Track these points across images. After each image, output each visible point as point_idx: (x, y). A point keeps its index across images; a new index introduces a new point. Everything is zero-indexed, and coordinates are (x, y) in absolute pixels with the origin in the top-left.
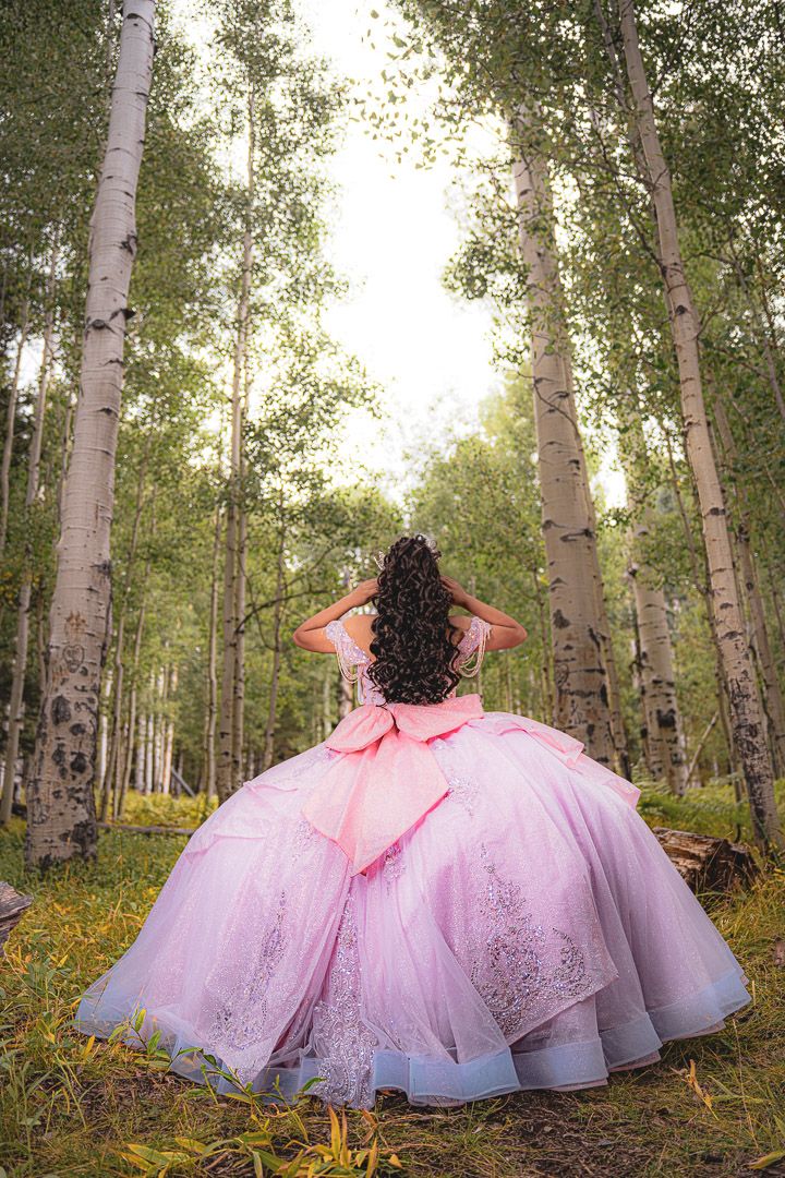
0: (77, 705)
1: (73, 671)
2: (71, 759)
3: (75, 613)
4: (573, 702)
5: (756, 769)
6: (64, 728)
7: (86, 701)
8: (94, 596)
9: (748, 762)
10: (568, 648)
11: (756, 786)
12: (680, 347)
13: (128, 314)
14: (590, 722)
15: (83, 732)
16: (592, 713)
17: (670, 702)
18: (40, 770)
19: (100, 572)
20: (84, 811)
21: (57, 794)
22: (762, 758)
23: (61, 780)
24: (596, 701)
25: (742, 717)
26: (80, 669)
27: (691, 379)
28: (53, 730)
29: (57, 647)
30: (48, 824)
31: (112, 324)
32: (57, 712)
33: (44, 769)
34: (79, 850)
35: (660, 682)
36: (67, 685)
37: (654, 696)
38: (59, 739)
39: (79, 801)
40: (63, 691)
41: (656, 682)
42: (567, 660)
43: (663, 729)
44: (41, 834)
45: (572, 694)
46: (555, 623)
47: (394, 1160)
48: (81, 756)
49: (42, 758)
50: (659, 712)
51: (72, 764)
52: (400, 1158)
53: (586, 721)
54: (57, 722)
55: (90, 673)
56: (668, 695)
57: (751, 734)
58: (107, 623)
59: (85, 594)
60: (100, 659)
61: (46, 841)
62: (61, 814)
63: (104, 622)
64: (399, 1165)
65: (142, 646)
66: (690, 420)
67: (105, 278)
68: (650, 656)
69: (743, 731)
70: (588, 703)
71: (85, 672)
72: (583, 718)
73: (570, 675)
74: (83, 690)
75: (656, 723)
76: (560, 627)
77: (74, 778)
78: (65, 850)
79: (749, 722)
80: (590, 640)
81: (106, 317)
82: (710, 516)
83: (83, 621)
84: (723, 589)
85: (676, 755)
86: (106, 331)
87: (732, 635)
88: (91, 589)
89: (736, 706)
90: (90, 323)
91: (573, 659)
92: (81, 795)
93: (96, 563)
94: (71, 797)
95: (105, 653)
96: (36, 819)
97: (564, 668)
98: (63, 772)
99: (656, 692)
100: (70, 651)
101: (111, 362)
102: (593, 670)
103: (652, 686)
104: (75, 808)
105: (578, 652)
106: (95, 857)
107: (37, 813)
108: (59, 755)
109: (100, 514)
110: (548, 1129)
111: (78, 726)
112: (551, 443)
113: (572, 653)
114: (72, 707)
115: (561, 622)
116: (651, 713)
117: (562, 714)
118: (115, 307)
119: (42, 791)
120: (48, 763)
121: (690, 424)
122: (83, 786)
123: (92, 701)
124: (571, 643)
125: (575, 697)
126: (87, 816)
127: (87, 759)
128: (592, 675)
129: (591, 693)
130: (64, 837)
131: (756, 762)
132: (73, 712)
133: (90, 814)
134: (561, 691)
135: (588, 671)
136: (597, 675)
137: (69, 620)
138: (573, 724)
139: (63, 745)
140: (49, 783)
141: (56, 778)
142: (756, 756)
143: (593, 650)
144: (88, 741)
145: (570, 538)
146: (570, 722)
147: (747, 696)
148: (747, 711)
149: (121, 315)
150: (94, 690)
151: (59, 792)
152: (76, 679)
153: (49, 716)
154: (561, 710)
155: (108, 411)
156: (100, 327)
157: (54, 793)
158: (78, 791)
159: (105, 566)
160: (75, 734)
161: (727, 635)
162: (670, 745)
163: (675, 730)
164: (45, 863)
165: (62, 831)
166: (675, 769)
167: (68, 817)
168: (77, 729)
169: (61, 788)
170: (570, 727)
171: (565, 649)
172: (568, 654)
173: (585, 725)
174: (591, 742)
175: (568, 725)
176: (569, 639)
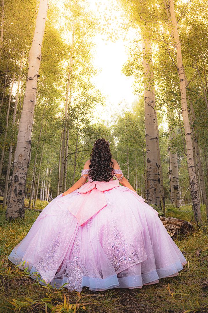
0: (21, 178)
1: (20, 169)
2: (18, 192)
3: (21, 154)
4: (151, 182)
5: (196, 203)
6: (17, 184)
7: (23, 177)
8: (26, 149)
9: (194, 201)
10: (150, 168)
11: (196, 207)
12: (181, 90)
13: (38, 76)
14: (155, 188)
15: (22, 185)
16: (156, 185)
17: (177, 183)
18: (10, 194)
19: (28, 143)
20: (21, 205)
21: (14, 201)
22: (198, 200)
23: (16, 197)
24: (157, 182)
25: (193, 189)
26: (22, 168)
27: (184, 98)
28: (14, 184)
29: (16, 162)
30: (12, 208)
31: (34, 79)
32: (15, 179)
33: (11, 194)
34: (20, 215)
35: (175, 178)
36: (18, 172)
37: (173, 181)
38: (15, 186)
39: (20, 203)
40: (17, 174)
41: (174, 178)
42: (150, 171)
43: (175, 190)
44: (10, 210)
45: (151, 180)
46: (147, 161)
47: (84, 308)
48: (21, 191)
49: (11, 191)
50: (174, 185)
51: (19, 193)
52: (86, 307)
53: (154, 187)
54: (15, 182)
55: (24, 169)
56: (177, 181)
57: (195, 194)
58: (29, 156)
59: (24, 149)
60: (27, 166)
61: (11, 213)
62: (15, 206)
63: (28, 156)
64: (85, 309)
67: (33, 67)
68: (172, 171)
69: (193, 192)
70: (155, 183)
71: (23, 169)
73: (151, 175)
74: (22, 174)
75: (173, 188)
76: (149, 163)
77: (19, 196)
78: (16, 215)
79: (195, 190)
80: (156, 166)
81: (32, 77)
82: (187, 135)
83: (23, 156)
84: (190, 154)
85: (178, 197)
86: (32, 80)
87: (191, 167)
88: (25, 148)
89: (192, 186)
90: (28, 78)
91: (152, 171)
92: (21, 201)
93: (27, 141)
94: (18, 201)
95: (28, 164)
96: (9, 207)
97: (149, 173)
98: (16, 195)
99: (174, 180)
100: (19, 164)
101: (33, 88)
103: (173, 179)
104: (19, 204)
105: (153, 169)
106: (24, 217)
107: (9, 205)
108: (15, 191)
109: (29, 128)
110: (128, 300)
111: (21, 183)
112: (148, 114)
113: (151, 169)
114: (19, 178)
115: (149, 161)
116: (172, 186)
117: (148, 185)
118: (35, 74)
119: (11, 200)
120: (13, 192)
121: (183, 110)
122: (21, 199)
123: (24, 177)
124: (151, 167)
125: (151, 181)
126: (22, 207)
127: (23, 192)
128: (156, 175)
129: (156, 180)
130: (16, 212)
131: (196, 201)
132: (19, 180)
133: (23, 206)
134: (148, 179)
136: (158, 175)
137: (19, 155)
139: (16, 188)
140: (13, 198)
141: (14, 196)
142: (196, 199)
143: (157, 169)
144: (23, 187)
145: (152, 139)
146: (150, 187)
147: (195, 183)
148: (194, 187)
149: (36, 76)
150: (25, 174)
151: (15, 200)
152: (21, 171)
153: (13, 180)
155: (32, 101)
156: (31, 79)
157: (14, 200)
158: (20, 200)
159: (29, 142)
160: (20, 185)
162: (176, 194)
163: (178, 190)
164: (11, 218)
165: (15, 210)
166: (177, 200)
167: (17, 207)
168: (20, 184)
169: (16, 199)
170: (150, 189)
171: (149, 168)
172: (150, 170)
173: (154, 189)
174: (155, 193)
175: (149, 188)
176: (151, 166)
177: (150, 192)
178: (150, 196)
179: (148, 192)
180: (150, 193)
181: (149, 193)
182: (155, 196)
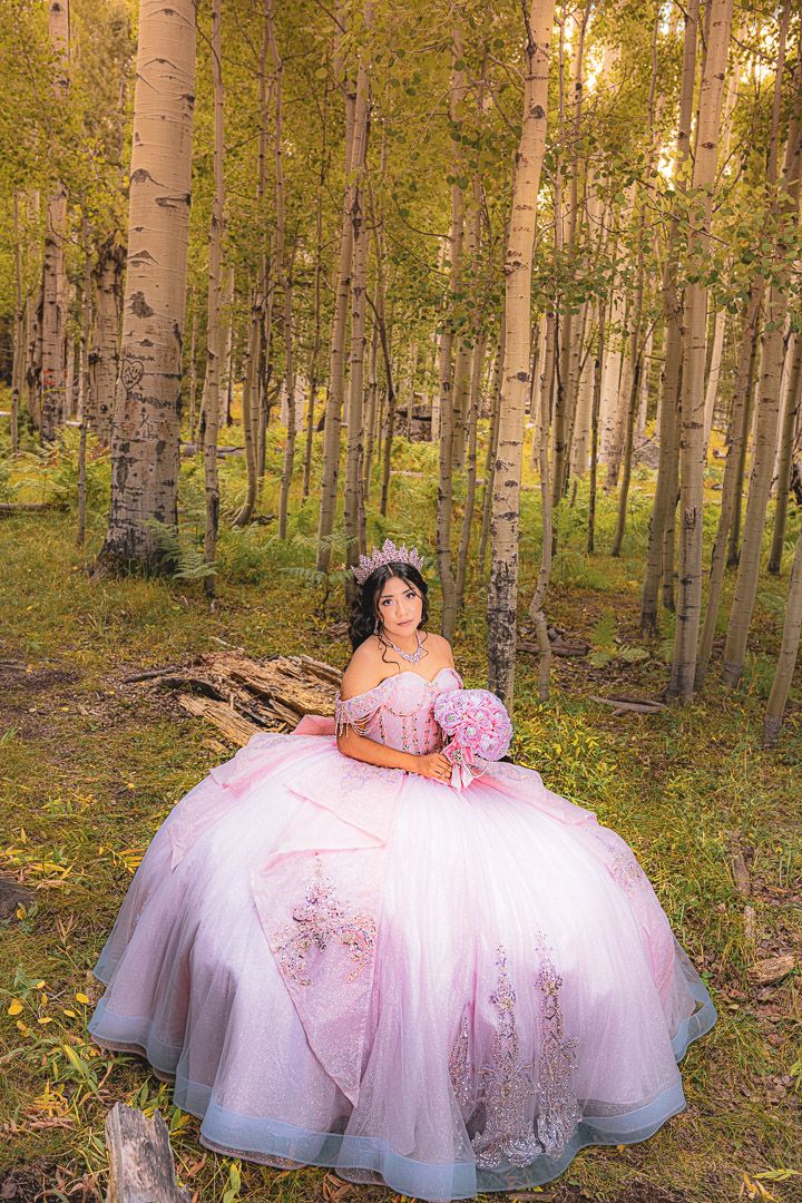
4: (144, 410)
9: (500, 647)
10: (147, 343)
11: (502, 671)
12: (525, 161)
14: (162, 438)
16: (165, 427)
22: (514, 645)
24: (170, 413)
25: (503, 602)
42: (142, 358)
45: (144, 401)
46: (133, 307)
53: (157, 437)
66: (519, 260)
69: (501, 616)
70: (162, 415)
72: (154, 432)
73: (145, 377)
76: (139, 316)
79: (509, 608)
80: (173, 338)
82: (516, 380)
84: (512, 465)
87: (511, 516)
89: (499, 589)
91: (151, 359)
97: (139, 367)
102: (172, 376)
105: (157, 350)
112: (162, 61)
113: (152, 351)
115: (143, 310)
117: (128, 422)
121: (517, 263)
124: (150, 338)
125: (146, 405)
128: (168, 381)
129: (166, 404)
131: (507, 648)
134: (129, 394)
135: (167, 376)
136: (176, 380)
138: (139, 437)
142: (509, 642)
143: (173, 350)
145: (169, 202)
146: (138, 433)
147: (512, 581)
148: (509, 597)
154: (127, 417)
161: (506, 515)
170: (138, 441)
171: (142, 344)
172: (145, 351)
173: (156, 441)
174: (159, 460)
175: (133, 437)
176: (148, 333)
177: (138, 457)
178: (135, 475)
179: (128, 455)
180: (136, 461)
181: (131, 461)
182: (157, 476)
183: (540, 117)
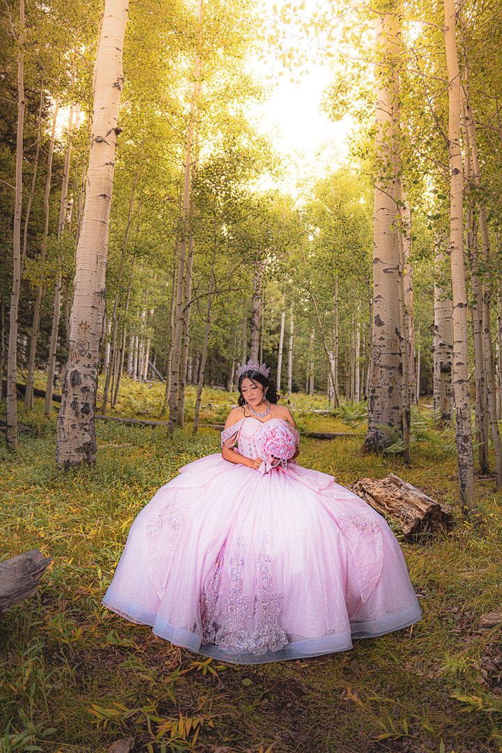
0: (85, 376)
1: (83, 356)
2: (81, 406)
3: (84, 322)
4: (382, 372)
5: (464, 461)
6: (78, 388)
7: (90, 373)
8: (95, 310)
9: (460, 457)
10: (382, 339)
11: (463, 471)
12: (453, 196)
13: (118, 132)
14: (391, 385)
15: (88, 391)
16: (393, 379)
17: (449, 357)
18: (64, 411)
19: (98, 296)
20: (89, 436)
21: (73, 426)
22: (468, 455)
23: (75, 419)
24: (395, 372)
25: (461, 430)
26: (87, 355)
27: (457, 218)
28: (71, 389)
29: (74, 341)
30: (69, 442)
31: (107, 139)
32: (73, 379)
33: (66, 412)
34: (86, 457)
35: (445, 345)
36: (80, 364)
37: (440, 353)
38: (75, 395)
39: (85, 430)
40: (77, 367)
41: (441, 345)
42: (380, 346)
43: (443, 374)
44: (63, 448)
45: (381, 367)
46: (375, 322)
47: (211, 723)
48: (87, 405)
49: (65, 405)
50: (441, 363)
51: (82, 410)
52: (214, 722)
53: (388, 384)
54: (73, 385)
55: (92, 357)
56: (448, 353)
57: (464, 441)
58: (103, 326)
59: (90, 310)
60: (98, 348)
61: (67, 452)
62: (76, 437)
63: (101, 326)
64: (213, 726)
65: (130, 300)
66: (453, 245)
67: (103, 108)
68: (440, 329)
69: (460, 438)
70: (391, 374)
71: (90, 356)
72: (387, 382)
73: (382, 355)
74: (89, 366)
75: (439, 370)
76: (378, 326)
77: (83, 417)
78: (78, 458)
79: (464, 434)
80: (395, 335)
81: (103, 134)
82: (458, 307)
83: (89, 326)
84: (459, 353)
85: (449, 390)
86: (103, 143)
87: (461, 381)
88: (93, 307)
89: (458, 423)
90: (94, 138)
91: (384, 346)
92: (87, 427)
93: (97, 291)
94: (81, 428)
95: (102, 344)
96: (62, 439)
97: (378, 350)
98: (77, 414)
99: (441, 350)
100: (81, 344)
101: (107, 164)
102: (395, 354)
103: (439, 347)
104: (84, 434)
105: (387, 342)
106: (94, 462)
107: (63, 436)
108: (74, 404)
109: (99, 260)
110: (289, 705)
111: (86, 387)
112: (383, 209)
113: (384, 342)
114: (82, 376)
115: (379, 323)
116: (437, 363)
117: (374, 378)
118: (109, 128)
119: (65, 424)
120: (68, 408)
121: (452, 247)
122: (88, 422)
123: (93, 373)
124: (383, 336)
125: (383, 369)
126: (90, 439)
127: (90, 406)
128: (394, 357)
129: (393, 368)
130: (78, 450)
131: (465, 457)
132: (83, 380)
133: (92, 437)
134: (375, 364)
135: (392, 354)
136: (398, 356)
137: (80, 325)
138: (380, 385)
139: (77, 398)
140: (69, 420)
141: (73, 417)
142: (466, 454)
143: (396, 341)
144: (91, 396)
145: (389, 271)
146: (379, 383)
147: (465, 418)
148: (464, 427)
149: (113, 132)
150: (95, 367)
151: (75, 425)
152: (84, 361)
153: (69, 381)
154: (374, 376)
155: (105, 196)
156: (100, 141)
157: (72, 426)
158: (85, 425)
159: (102, 292)
160: (83, 392)
161: (458, 381)
162: (446, 384)
163: (450, 375)
164: (67, 465)
165: (76, 447)
166: (447, 398)
167: (80, 439)
168: (85, 389)
169: (76, 423)
170: (379, 387)
171: (379, 339)
172: (381, 343)
173: (388, 386)
174: (390, 396)
175: (377, 385)
176: (382, 334)
177: (379, 395)
178: (378, 404)
179: (375, 395)
180: (378, 397)
181: (376, 397)
182: (389, 405)
183: (457, 173)
